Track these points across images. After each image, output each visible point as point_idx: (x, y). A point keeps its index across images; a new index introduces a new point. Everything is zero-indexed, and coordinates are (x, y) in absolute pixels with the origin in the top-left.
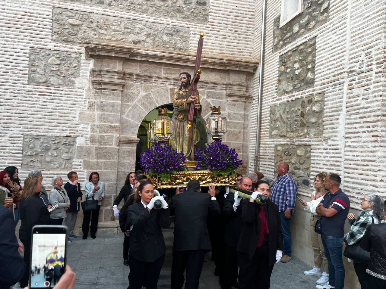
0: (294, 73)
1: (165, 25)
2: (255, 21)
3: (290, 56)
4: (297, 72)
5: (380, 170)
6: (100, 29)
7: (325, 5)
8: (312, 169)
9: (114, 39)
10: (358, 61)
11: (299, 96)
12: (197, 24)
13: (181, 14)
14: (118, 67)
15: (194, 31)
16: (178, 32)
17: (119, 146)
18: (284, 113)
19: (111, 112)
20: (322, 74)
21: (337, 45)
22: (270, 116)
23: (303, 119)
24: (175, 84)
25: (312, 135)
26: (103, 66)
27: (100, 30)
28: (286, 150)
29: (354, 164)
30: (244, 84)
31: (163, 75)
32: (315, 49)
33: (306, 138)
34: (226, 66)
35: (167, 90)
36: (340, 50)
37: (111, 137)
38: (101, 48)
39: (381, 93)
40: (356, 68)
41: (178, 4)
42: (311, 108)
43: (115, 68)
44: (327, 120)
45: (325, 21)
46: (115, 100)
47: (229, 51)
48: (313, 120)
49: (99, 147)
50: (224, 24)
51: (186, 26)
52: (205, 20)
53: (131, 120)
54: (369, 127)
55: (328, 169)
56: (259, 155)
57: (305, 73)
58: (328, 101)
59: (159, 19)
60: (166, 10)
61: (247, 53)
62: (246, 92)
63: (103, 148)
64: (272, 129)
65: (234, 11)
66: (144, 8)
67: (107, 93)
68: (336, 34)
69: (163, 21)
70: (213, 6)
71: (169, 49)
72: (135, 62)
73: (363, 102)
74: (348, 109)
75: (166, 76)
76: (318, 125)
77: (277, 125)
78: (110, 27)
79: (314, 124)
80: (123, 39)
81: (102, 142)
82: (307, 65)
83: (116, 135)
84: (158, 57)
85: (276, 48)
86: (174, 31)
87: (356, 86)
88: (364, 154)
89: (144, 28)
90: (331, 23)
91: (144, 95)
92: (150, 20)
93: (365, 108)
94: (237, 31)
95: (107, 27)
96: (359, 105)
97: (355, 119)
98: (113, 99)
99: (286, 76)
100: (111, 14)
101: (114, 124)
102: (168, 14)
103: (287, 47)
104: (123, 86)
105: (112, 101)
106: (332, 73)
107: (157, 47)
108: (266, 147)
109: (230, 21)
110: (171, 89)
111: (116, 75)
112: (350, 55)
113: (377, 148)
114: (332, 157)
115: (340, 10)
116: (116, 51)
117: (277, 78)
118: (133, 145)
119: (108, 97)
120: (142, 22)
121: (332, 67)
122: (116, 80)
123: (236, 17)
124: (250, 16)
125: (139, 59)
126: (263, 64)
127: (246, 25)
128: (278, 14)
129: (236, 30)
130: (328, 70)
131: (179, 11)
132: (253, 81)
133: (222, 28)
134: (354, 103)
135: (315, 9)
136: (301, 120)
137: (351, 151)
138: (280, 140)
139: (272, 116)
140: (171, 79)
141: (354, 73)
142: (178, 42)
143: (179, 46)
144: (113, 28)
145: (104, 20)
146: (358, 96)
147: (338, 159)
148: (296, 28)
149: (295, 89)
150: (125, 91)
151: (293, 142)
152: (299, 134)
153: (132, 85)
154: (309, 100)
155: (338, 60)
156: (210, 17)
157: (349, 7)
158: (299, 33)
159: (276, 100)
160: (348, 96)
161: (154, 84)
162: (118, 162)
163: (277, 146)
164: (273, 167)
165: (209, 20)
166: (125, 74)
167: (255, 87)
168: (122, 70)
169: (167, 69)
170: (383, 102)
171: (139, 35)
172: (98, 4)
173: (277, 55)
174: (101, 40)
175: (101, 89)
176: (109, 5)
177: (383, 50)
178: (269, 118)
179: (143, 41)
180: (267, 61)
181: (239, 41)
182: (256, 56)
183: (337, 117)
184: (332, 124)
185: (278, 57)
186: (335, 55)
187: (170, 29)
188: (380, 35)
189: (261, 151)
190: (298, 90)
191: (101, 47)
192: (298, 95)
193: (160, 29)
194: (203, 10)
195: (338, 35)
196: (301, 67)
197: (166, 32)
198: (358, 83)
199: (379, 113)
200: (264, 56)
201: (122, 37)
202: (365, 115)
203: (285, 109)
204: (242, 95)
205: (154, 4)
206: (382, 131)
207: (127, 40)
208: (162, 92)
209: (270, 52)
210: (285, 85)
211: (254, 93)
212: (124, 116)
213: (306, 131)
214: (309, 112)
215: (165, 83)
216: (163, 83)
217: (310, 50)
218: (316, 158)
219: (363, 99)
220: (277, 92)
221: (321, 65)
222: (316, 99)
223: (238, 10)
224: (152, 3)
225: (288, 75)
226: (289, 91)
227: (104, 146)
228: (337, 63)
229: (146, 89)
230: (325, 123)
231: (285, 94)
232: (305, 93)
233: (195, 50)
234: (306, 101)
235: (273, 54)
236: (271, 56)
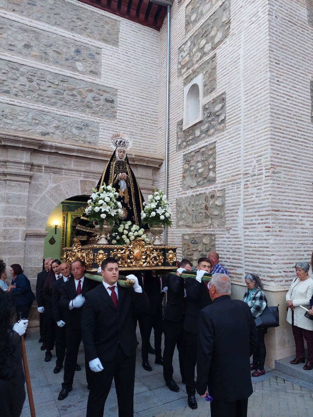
0: (198, 171)
1: (75, 119)
2: (158, 121)
3: (193, 156)
4: (200, 171)
5: (272, 255)
6: (5, 118)
7: (222, 117)
9: (21, 129)
10: (251, 166)
11: (203, 192)
12: (106, 120)
13: (90, 109)
14: (25, 157)
15: (103, 126)
16: (87, 126)
17: (25, 240)
18: (189, 205)
19: (17, 204)
20: (222, 174)
21: (233, 151)
22: (176, 208)
23: (207, 212)
24: (86, 176)
25: (215, 225)
26: (9, 157)
27: (5, 120)
28: (193, 239)
29: (253, 251)
30: (151, 178)
31: (73, 167)
32: (215, 153)
33: (210, 228)
34: (134, 161)
35: (77, 182)
36: (236, 155)
37: (17, 231)
38: (8, 139)
39: (270, 193)
40: (250, 172)
41: (87, 100)
42: (214, 202)
43: (22, 159)
44: (229, 213)
45: (222, 130)
46: (22, 192)
47: (137, 147)
48: (216, 213)
49: (3, 242)
50: (131, 121)
51: (95, 121)
52: (113, 116)
53: (39, 212)
54: (262, 220)
55: (231, 255)
56: (167, 244)
57: (208, 171)
58: (228, 197)
59: (69, 112)
60: (75, 104)
61: (152, 149)
62: (153, 185)
63: (8, 243)
64: (179, 220)
65: (140, 110)
66: (53, 101)
67: (13, 184)
68: (232, 142)
69: (73, 114)
70: (120, 104)
71: (79, 142)
72: (44, 154)
73: (257, 199)
74: (245, 204)
75: (76, 168)
76: (221, 217)
77: (184, 217)
78: (16, 117)
79: (217, 217)
80: (30, 130)
81: (6, 237)
82: (209, 165)
83: (22, 229)
84: (69, 150)
85: (179, 147)
86: (84, 125)
87: (251, 186)
88: (260, 242)
89: (53, 121)
90: (228, 133)
91: (53, 186)
92: (59, 113)
93: (258, 204)
94: (143, 129)
95: (13, 116)
96: (254, 201)
97: (251, 212)
98: (20, 191)
99: (190, 173)
100: (18, 104)
101: (20, 217)
102: (78, 108)
103: (190, 148)
104: (31, 177)
105: (18, 193)
106: (230, 173)
107: (66, 139)
108: (173, 236)
109: (136, 120)
110: (81, 181)
111: (23, 166)
112: (245, 160)
113: (270, 237)
114: (234, 245)
115: (235, 123)
116: (24, 142)
117: (182, 175)
118: (41, 239)
119: (14, 188)
120: (51, 114)
121: (230, 168)
122: (23, 172)
123: (142, 116)
124: (154, 116)
125: (48, 150)
126: (168, 161)
127: (150, 124)
128: (181, 118)
129: (142, 127)
130: (227, 171)
131: (88, 107)
132: (159, 175)
133: (130, 125)
134: (250, 200)
135: (213, 119)
136: (205, 212)
137: (249, 240)
138: (187, 229)
139: (178, 208)
140: (82, 171)
141: (248, 175)
142: (88, 136)
143: (88, 139)
144: (20, 118)
145: (9, 110)
146: (253, 194)
147: (239, 246)
148: (198, 133)
149: (199, 185)
150: (33, 182)
151: (199, 231)
152: (204, 225)
153: (41, 176)
154: (212, 195)
155: (235, 164)
156: (118, 114)
157: (242, 122)
158: (201, 138)
159: (182, 194)
160: (244, 193)
161: (64, 176)
162: (24, 258)
163: (184, 235)
164: (181, 255)
165: (117, 117)
166: (32, 165)
167: (161, 181)
168: (29, 161)
169: (77, 161)
170: (272, 200)
171: (48, 127)
172: (2, 93)
173: (181, 154)
174: (6, 130)
175: (6, 180)
176: (16, 95)
177: (270, 159)
178: (176, 210)
179: (52, 133)
180: (172, 158)
181: (145, 138)
182: (161, 153)
183: (237, 211)
184: (232, 216)
185: (182, 156)
186: (232, 159)
187: (80, 123)
188: (267, 147)
189: (168, 240)
190: (202, 186)
191: (8, 137)
192: (202, 190)
193: (70, 123)
194: (111, 107)
195: (234, 143)
196: (203, 166)
197: (76, 125)
198: (252, 184)
199: (270, 208)
200: (168, 154)
201: (30, 128)
202: (259, 210)
203: (190, 202)
204: (150, 188)
205: (64, 98)
206: (273, 223)
207: (34, 131)
208: (72, 184)
209: (174, 151)
210: (190, 181)
211: (160, 186)
212: (31, 209)
213: (210, 222)
214: (212, 206)
215: (75, 175)
216: (73, 175)
217: (210, 152)
218: (220, 246)
219: (256, 197)
220: (182, 187)
221: (221, 166)
222: (218, 195)
223: (143, 110)
224: (61, 96)
225: (192, 173)
226: (193, 187)
227: (9, 241)
228: (234, 166)
229: (55, 181)
230: (226, 215)
231: (190, 189)
232: (208, 189)
233: (104, 144)
234: (209, 196)
235: (177, 153)
236: (175, 154)
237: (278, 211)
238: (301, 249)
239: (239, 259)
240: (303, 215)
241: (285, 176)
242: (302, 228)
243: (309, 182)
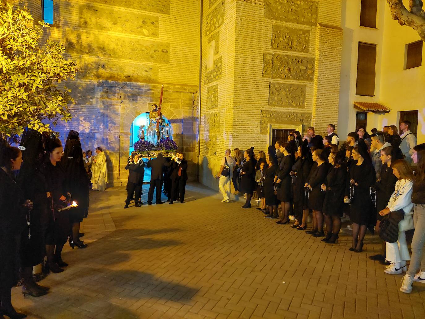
1: (144, 66)
2: (197, 61)
3: (210, 90)
4: (213, 99)
7: (220, 71)
8: (217, 147)
10: (228, 102)
12: (163, 64)
13: (153, 59)
15: (161, 68)
16: (151, 69)
17: (120, 137)
18: (209, 119)
19: (115, 118)
20: (220, 103)
21: (223, 92)
25: (217, 131)
28: (209, 138)
32: (218, 90)
33: (215, 132)
34: (180, 90)
36: (224, 94)
37: (115, 133)
40: (227, 104)
41: (151, 53)
42: (217, 119)
44: (221, 125)
45: (221, 78)
47: (183, 79)
48: (217, 124)
49: (108, 138)
51: (156, 65)
52: (167, 62)
53: (126, 123)
57: (215, 101)
58: (221, 116)
59: (140, 62)
60: (144, 57)
61: (193, 80)
63: (111, 139)
64: (205, 127)
65: (185, 55)
67: (112, 107)
68: (223, 86)
69: (143, 63)
70: (172, 53)
74: (226, 121)
76: (218, 127)
77: (206, 125)
80: (119, 75)
81: (110, 136)
82: (215, 97)
83: (118, 131)
85: (206, 83)
86: (149, 69)
87: (228, 112)
90: (222, 80)
91: (133, 108)
92: (134, 63)
96: (228, 120)
97: (227, 126)
100: (111, 61)
101: (116, 125)
103: (209, 84)
104: (121, 103)
105: (115, 112)
106: (222, 104)
115: (224, 76)
117: (206, 100)
118: (128, 137)
119: (112, 110)
121: (222, 101)
125: (129, 87)
126: (201, 90)
128: (206, 65)
129: (187, 67)
131: (152, 57)
133: (178, 66)
134: (227, 119)
135: (218, 70)
136: (214, 124)
138: (208, 133)
139: (205, 119)
144: (113, 69)
148: (212, 76)
149: (212, 107)
150: (122, 106)
151: (212, 134)
152: (213, 131)
153: (126, 102)
155: (224, 99)
156: (170, 59)
157: (226, 76)
158: (213, 80)
159: (206, 112)
160: (226, 115)
161: (138, 101)
162: (120, 147)
163: (206, 136)
165: (170, 62)
166: (121, 96)
167: (198, 102)
168: (119, 94)
169: (146, 92)
171: (129, 72)
172: (103, 55)
175: (108, 105)
176: (110, 55)
177: (233, 99)
178: (204, 121)
179: (131, 76)
181: (188, 74)
183: (223, 124)
184: (222, 127)
185: (206, 88)
186: (223, 96)
187: (147, 68)
192: (213, 111)
193: (141, 68)
194: (166, 55)
197: (144, 69)
203: (209, 117)
204: (191, 106)
206: (233, 132)
207: (121, 76)
208: (143, 106)
209: (203, 84)
210: (209, 105)
212: (122, 121)
213: (215, 129)
217: (216, 90)
218: (218, 142)
220: (206, 107)
221: (219, 99)
222: (218, 115)
224: (135, 53)
225: (210, 100)
229: (134, 104)
231: (209, 109)
232: (214, 111)
233: (162, 80)
234: (215, 115)
235: (205, 86)
236: (204, 86)
237: (236, 126)
238: (250, 144)
239: (223, 149)
240: (253, 127)
241: (242, 108)
242: (252, 134)
243: (258, 109)
